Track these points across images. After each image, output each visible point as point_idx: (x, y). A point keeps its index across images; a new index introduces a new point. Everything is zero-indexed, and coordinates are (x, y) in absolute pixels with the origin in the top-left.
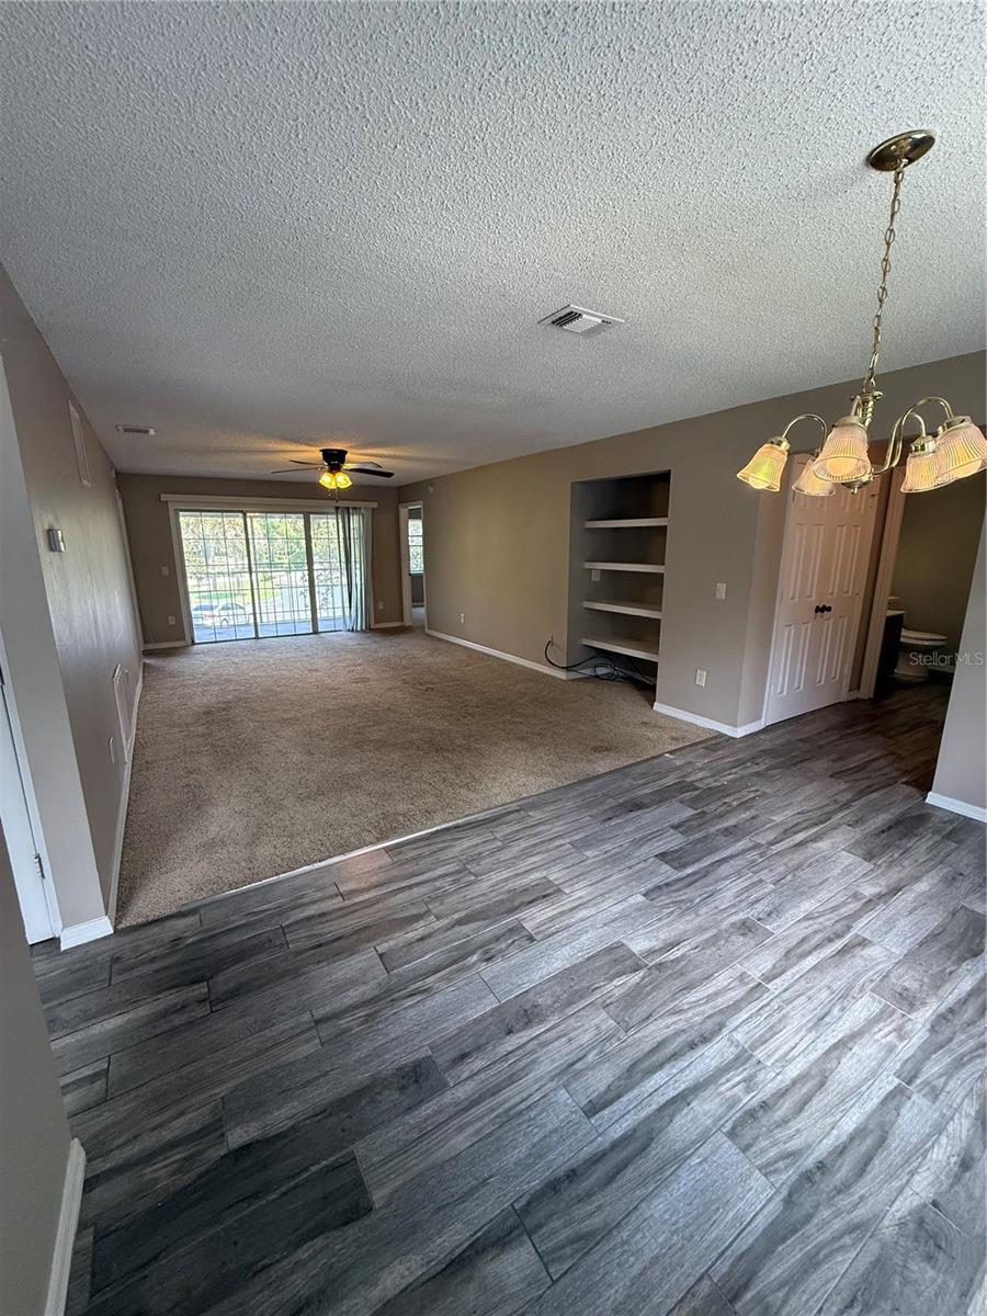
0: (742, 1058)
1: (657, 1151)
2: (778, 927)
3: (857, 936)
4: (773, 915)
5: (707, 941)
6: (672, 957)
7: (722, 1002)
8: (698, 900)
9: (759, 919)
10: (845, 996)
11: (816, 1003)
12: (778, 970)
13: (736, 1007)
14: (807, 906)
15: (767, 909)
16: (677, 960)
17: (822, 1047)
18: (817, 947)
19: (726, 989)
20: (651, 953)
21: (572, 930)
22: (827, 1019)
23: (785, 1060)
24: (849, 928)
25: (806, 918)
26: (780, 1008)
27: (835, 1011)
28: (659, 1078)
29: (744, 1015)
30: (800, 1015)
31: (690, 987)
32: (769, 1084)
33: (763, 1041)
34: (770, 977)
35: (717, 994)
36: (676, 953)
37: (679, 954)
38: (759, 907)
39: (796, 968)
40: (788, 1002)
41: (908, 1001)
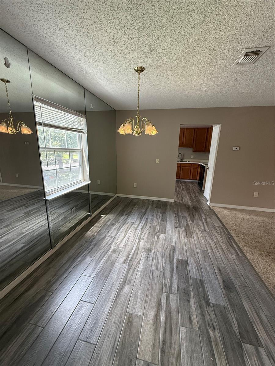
0: (136, 229)
1: (139, 218)
2: (144, 255)
3: (126, 264)
4: (147, 257)
5: (154, 242)
6: (156, 236)
7: (143, 234)
8: (164, 252)
9: (148, 254)
10: (126, 245)
11: (130, 241)
12: (138, 244)
13: (141, 234)
14: (141, 267)
15: (149, 259)
16: (155, 236)
17: (127, 235)
18: (134, 254)
19: (144, 236)
20: (159, 235)
21: (174, 232)
22: (127, 239)
23: (131, 231)
24: (129, 265)
25: (139, 262)
26: (135, 237)
27: (127, 241)
28: (144, 223)
29: (139, 233)
30: (132, 238)
31: (149, 233)
32: (132, 228)
33: (135, 232)
34: (139, 242)
35: (145, 234)
36: (156, 237)
37: (155, 237)
38: (151, 258)
39: (136, 246)
40: (134, 239)
41: (115, 251)
